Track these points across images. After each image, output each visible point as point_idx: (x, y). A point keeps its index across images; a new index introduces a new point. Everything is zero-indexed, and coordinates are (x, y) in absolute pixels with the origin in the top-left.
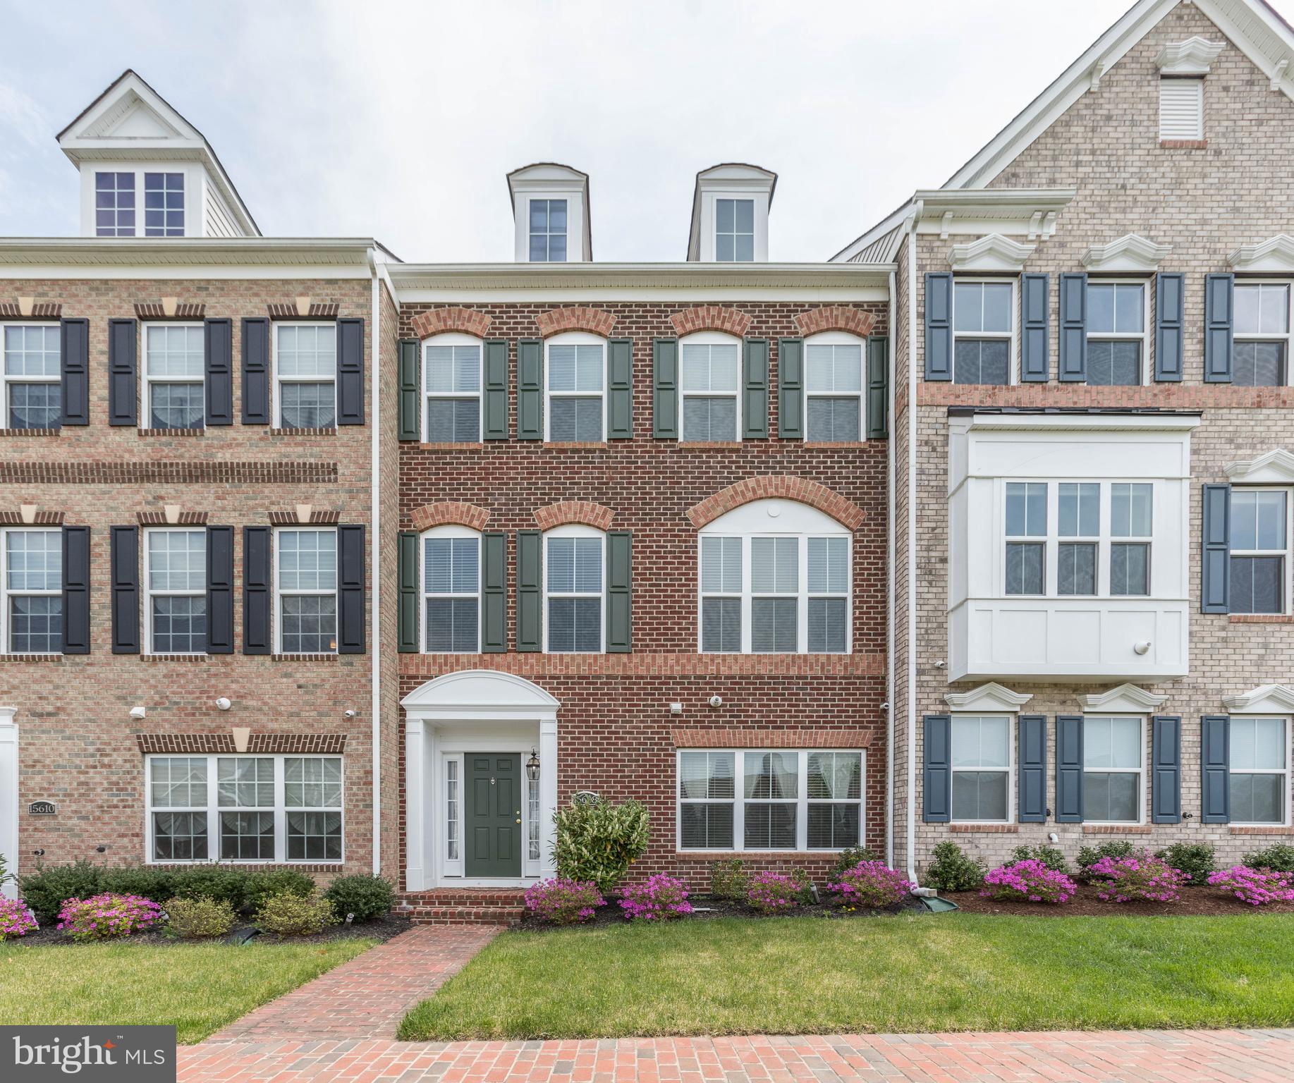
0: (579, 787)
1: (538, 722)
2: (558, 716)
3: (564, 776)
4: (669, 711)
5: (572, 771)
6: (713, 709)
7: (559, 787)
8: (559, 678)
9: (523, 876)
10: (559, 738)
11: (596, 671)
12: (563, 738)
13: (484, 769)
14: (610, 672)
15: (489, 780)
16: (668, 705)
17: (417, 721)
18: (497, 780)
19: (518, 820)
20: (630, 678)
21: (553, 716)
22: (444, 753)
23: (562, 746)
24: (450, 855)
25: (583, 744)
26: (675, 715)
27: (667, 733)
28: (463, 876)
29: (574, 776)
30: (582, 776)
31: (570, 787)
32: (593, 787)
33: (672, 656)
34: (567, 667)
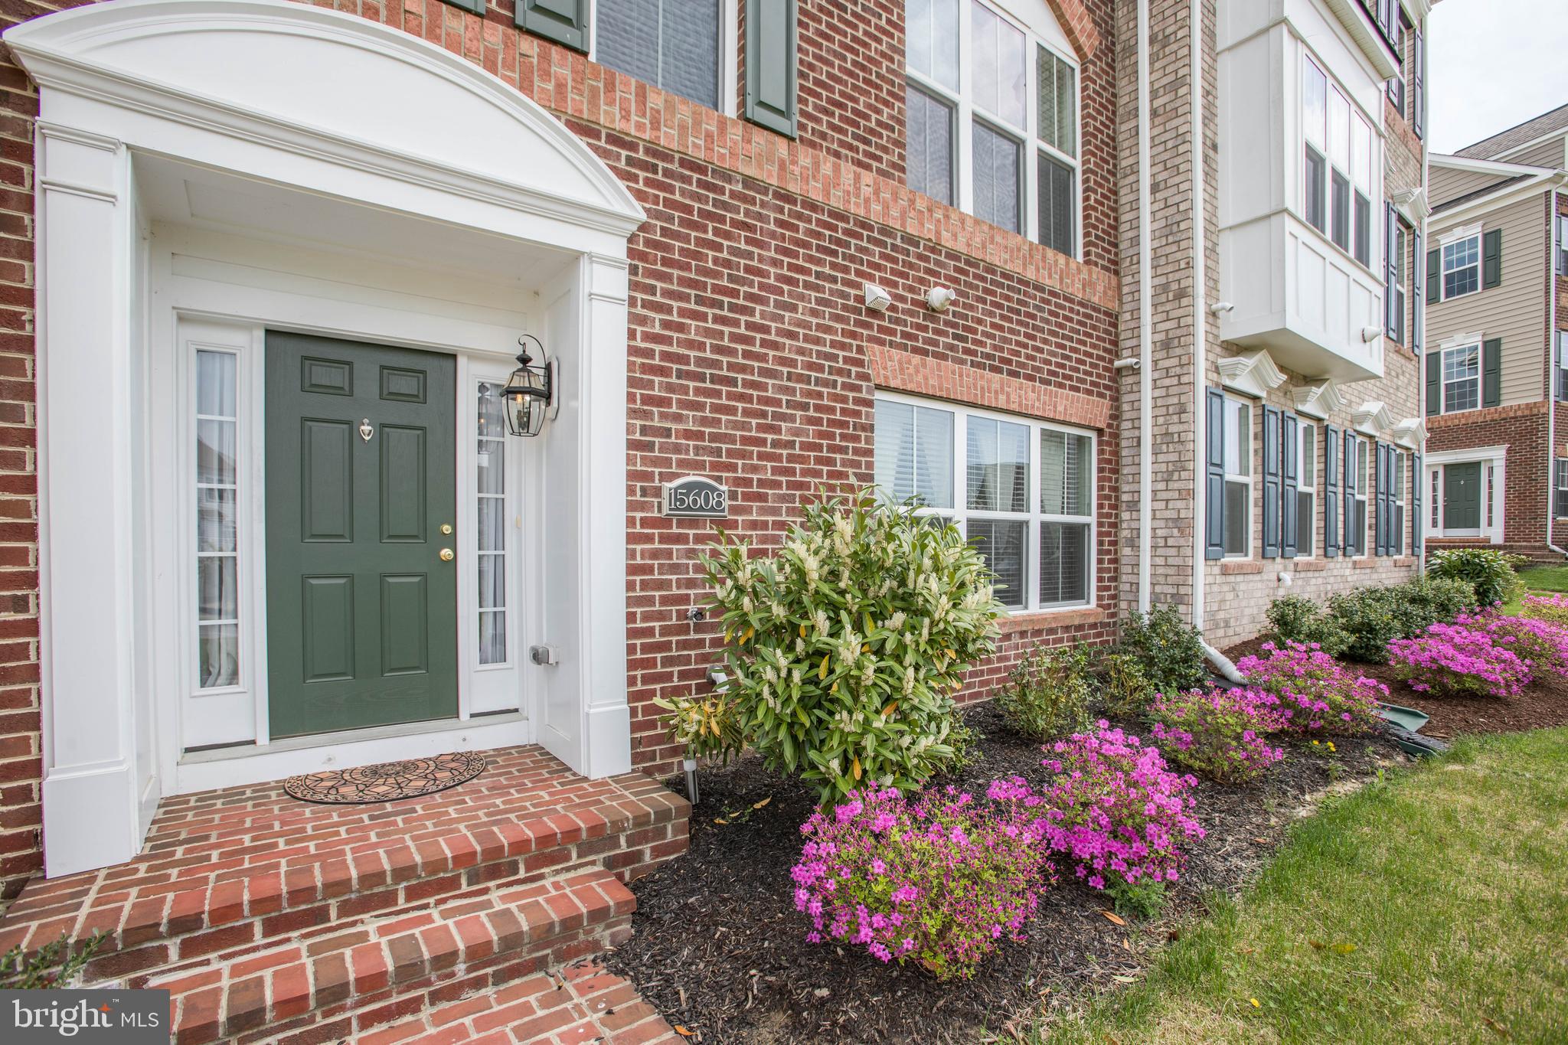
0: (681, 463)
1: (575, 257)
2: (632, 253)
3: (644, 430)
4: (861, 299)
5: (663, 416)
6: (931, 312)
7: (630, 460)
8: (632, 146)
9: (464, 715)
10: (634, 318)
11: (722, 157)
12: (642, 320)
13: (336, 390)
14: (751, 171)
15: (351, 425)
16: (858, 286)
17: (108, 145)
18: (382, 427)
19: (446, 553)
20: (789, 198)
21: (618, 249)
22: (184, 318)
23: (639, 343)
24: (207, 674)
25: (691, 344)
26: (873, 312)
27: (860, 350)
28: (263, 738)
29: (667, 433)
30: (688, 434)
31: (656, 462)
32: (715, 466)
33: (867, 177)
34: (656, 125)
